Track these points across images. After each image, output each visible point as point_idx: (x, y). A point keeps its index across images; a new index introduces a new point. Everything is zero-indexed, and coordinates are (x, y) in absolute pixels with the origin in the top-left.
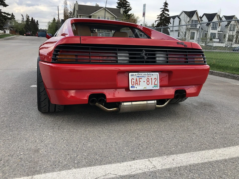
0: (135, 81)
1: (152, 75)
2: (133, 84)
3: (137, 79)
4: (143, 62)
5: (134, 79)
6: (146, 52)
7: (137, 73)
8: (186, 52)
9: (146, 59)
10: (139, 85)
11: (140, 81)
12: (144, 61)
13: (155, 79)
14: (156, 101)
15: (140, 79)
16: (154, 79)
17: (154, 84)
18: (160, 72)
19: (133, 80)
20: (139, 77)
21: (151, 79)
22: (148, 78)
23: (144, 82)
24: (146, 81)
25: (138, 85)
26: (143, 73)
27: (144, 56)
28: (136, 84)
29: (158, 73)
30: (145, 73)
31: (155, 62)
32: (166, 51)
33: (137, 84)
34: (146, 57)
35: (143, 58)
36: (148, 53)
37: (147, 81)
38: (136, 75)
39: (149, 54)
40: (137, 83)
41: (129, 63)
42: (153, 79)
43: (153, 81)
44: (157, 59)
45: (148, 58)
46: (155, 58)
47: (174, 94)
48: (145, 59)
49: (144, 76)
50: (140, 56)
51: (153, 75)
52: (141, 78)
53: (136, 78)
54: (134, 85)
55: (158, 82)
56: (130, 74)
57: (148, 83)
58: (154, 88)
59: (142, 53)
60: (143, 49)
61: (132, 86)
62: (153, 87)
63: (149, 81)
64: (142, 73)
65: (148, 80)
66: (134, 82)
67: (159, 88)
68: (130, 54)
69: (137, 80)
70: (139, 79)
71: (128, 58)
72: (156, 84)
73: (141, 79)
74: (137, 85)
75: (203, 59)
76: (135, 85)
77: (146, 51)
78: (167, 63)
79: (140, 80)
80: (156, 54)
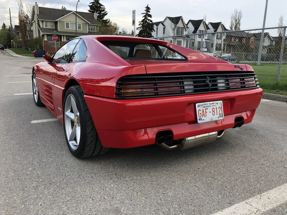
0: (201, 112)
1: (216, 104)
2: (200, 116)
3: (203, 110)
5: (200, 111)
7: (203, 103)
9: (211, 87)
10: (206, 116)
11: (207, 112)
12: (209, 89)
13: (220, 108)
14: (217, 132)
15: (206, 110)
17: (219, 114)
18: (224, 100)
19: (199, 111)
20: (205, 107)
21: (216, 108)
22: (213, 107)
23: (210, 112)
24: (212, 112)
25: (205, 117)
26: (209, 103)
27: (209, 83)
28: (203, 115)
29: (221, 102)
31: (216, 89)
32: (227, 76)
33: (204, 115)
36: (212, 80)
37: (213, 111)
38: (202, 105)
41: (194, 92)
42: (218, 108)
43: (218, 110)
44: (219, 85)
45: (212, 85)
46: (217, 85)
47: (234, 122)
49: (210, 106)
50: (205, 84)
51: (217, 103)
52: (207, 108)
53: (203, 109)
55: (221, 112)
56: (197, 105)
57: (214, 114)
61: (199, 118)
62: (219, 118)
63: (214, 111)
64: (207, 103)
66: (201, 113)
67: (223, 117)
68: (194, 82)
69: (203, 112)
70: (206, 109)
71: (192, 87)
72: (221, 114)
73: (207, 109)
74: (203, 116)
75: (255, 82)
76: (203, 117)
78: (228, 89)
80: (217, 80)
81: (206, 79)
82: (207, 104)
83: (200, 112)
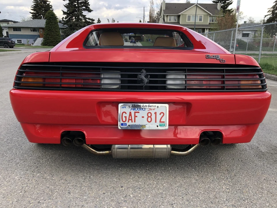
0: (127, 115)
1: (156, 108)
2: (124, 120)
3: (130, 113)
4: (141, 88)
5: (126, 113)
6: (146, 72)
7: (131, 105)
8: (222, 71)
9: (147, 83)
10: (135, 122)
11: (137, 117)
12: (143, 86)
13: (162, 114)
14: (169, 146)
16: (160, 114)
17: (160, 122)
18: (172, 104)
19: (124, 114)
20: (134, 109)
21: (155, 113)
22: (150, 111)
23: (143, 117)
24: (146, 117)
25: (132, 122)
26: (142, 104)
27: (144, 78)
28: (129, 120)
29: (167, 105)
30: (145, 105)
31: (165, 88)
33: (131, 120)
34: (146, 80)
35: (142, 81)
36: (149, 74)
37: (148, 117)
38: (129, 106)
39: (152, 76)
40: (130, 118)
41: (121, 89)
42: (158, 114)
43: (159, 117)
44: (169, 82)
45: (150, 82)
46: (165, 82)
47: (198, 137)
48: (145, 83)
49: (144, 109)
50: (137, 79)
51: (158, 107)
52: (138, 111)
53: (130, 111)
54: (127, 122)
55: (166, 119)
56: (120, 105)
57: (149, 119)
58: (159, 128)
59: (140, 74)
60: (143, 69)
61: (123, 123)
62: (157, 126)
63: (150, 117)
64: (139, 104)
65: (149, 115)
66: (126, 117)
67: (167, 127)
68: (122, 76)
69: (130, 115)
70: (135, 112)
71: (119, 82)
72: (164, 122)
73: (139, 112)
74: (130, 121)
75: (259, 82)
76: (128, 122)
77: (147, 70)
78: (186, 89)
79: (137, 114)
80: (167, 75)
81: (141, 72)
82: (139, 106)
83: (124, 115)
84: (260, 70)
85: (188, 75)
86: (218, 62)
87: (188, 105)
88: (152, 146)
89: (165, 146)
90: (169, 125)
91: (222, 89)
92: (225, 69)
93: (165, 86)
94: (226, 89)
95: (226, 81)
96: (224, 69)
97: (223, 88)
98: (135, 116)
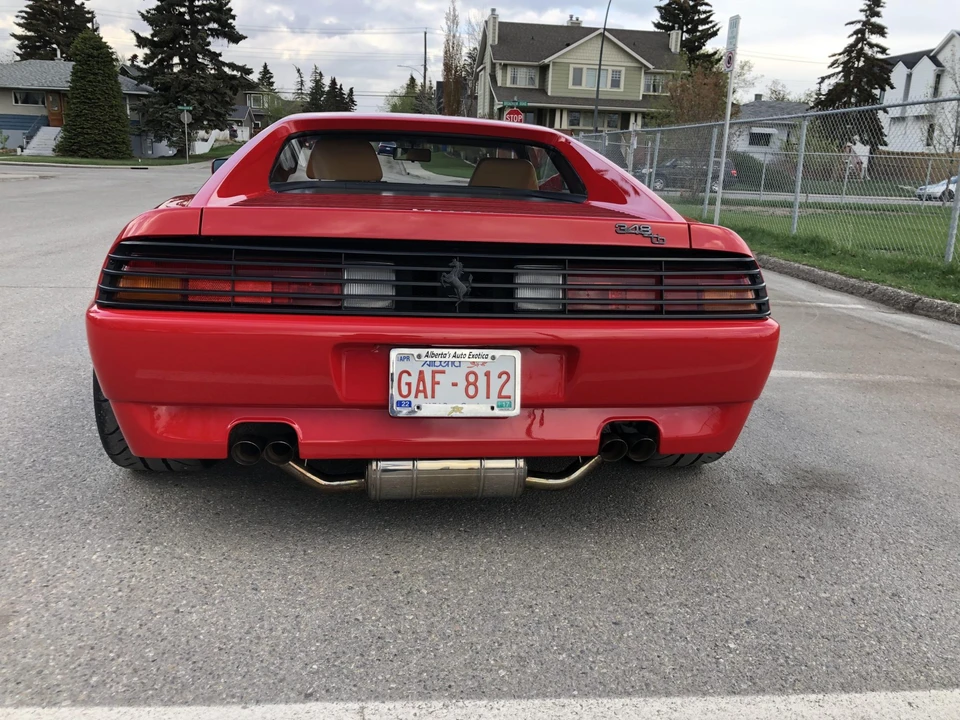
0: (414, 380)
1: (489, 360)
2: (405, 392)
3: (421, 373)
4: (449, 307)
5: (409, 374)
6: (464, 267)
7: (423, 352)
8: (657, 265)
9: (465, 295)
10: (433, 397)
11: (438, 383)
12: (455, 302)
13: (504, 377)
14: (521, 463)
15: (437, 375)
16: (500, 377)
17: (500, 396)
18: (529, 350)
19: (405, 375)
20: (431, 364)
21: (487, 374)
22: (475, 369)
23: (455, 385)
24: (463, 384)
25: (426, 397)
26: (452, 351)
27: (458, 282)
28: (418, 391)
29: (517, 354)
30: (459, 352)
31: (510, 308)
32: (561, 264)
33: (424, 391)
34: (463, 287)
36: (473, 273)
37: (469, 383)
38: (419, 356)
39: (478, 278)
40: (421, 388)
41: (396, 309)
42: (494, 376)
43: (496, 384)
44: (522, 293)
45: (474, 292)
46: (511, 293)
47: (596, 437)
48: (461, 295)
49: (457, 364)
50: (438, 284)
51: (493, 358)
52: (440, 368)
53: (422, 369)
54: (411, 398)
55: (516, 390)
56: (394, 354)
57: (472, 390)
58: (497, 413)
59: (448, 272)
60: (456, 257)
61: (401, 399)
62: (493, 408)
63: (474, 384)
64: (445, 351)
65: (472, 378)
66: (409, 384)
67: (516, 411)
68: (399, 275)
69: (421, 378)
70: (434, 373)
71: (390, 292)
72: (509, 397)
73: (443, 372)
74: (421, 395)
75: (751, 295)
76: (416, 397)
77: (466, 262)
78: (567, 313)
79: (438, 377)
80: (517, 274)
81: (449, 267)
82: (444, 356)
83: (405, 378)
84: (753, 265)
85: (570, 275)
86: (647, 243)
87: (570, 353)
88: (475, 464)
89: (510, 464)
90: (523, 406)
91: (658, 313)
92: (665, 262)
93: (513, 304)
94: (668, 312)
95: (667, 291)
96: (661, 261)
97: (659, 310)
98: (435, 383)
